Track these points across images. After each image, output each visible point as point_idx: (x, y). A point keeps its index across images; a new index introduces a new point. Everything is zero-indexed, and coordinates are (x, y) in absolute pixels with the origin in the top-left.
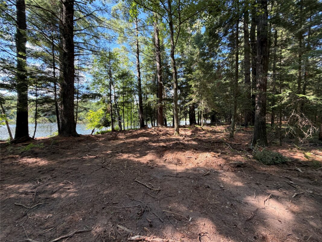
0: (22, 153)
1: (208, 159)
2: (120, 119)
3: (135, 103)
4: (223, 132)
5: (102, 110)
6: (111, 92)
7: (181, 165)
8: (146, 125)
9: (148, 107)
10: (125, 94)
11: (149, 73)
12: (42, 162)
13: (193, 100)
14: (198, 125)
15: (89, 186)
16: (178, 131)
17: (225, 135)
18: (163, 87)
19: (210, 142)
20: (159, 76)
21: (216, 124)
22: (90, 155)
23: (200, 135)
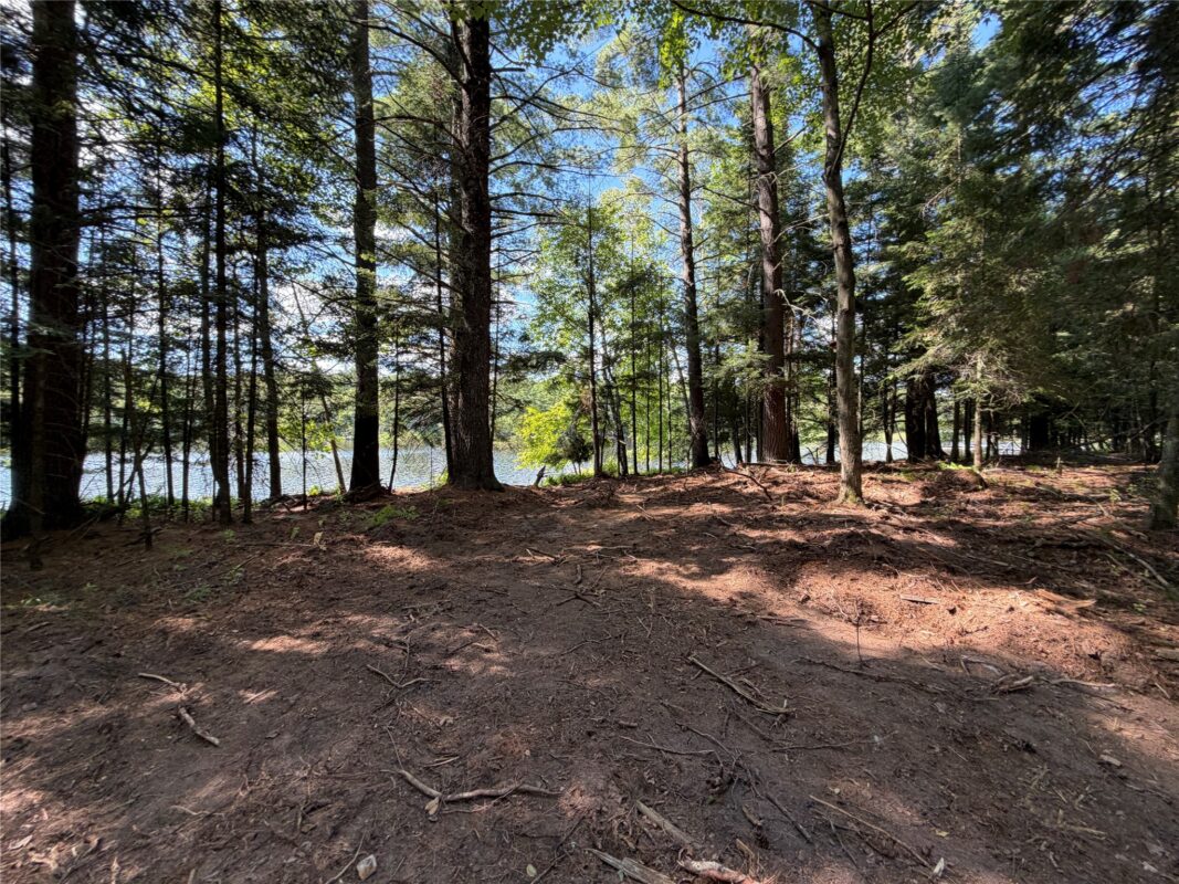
0: (371, 529)
1: (1020, 621)
2: (620, 436)
3: (674, 377)
4: (1106, 499)
5: (564, 406)
6: (592, 345)
7: (879, 629)
8: (715, 459)
9: (726, 392)
10: (639, 347)
11: (727, 260)
12: (417, 562)
13: (931, 351)
14: (957, 462)
15: (543, 653)
16: (855, 484)
17: (1116, 513)
18: (789, 308)
19: (1027, 541)
20: (769, 269)
21: (1059, 461)
22: (537, 552)
23: (970, 507)
